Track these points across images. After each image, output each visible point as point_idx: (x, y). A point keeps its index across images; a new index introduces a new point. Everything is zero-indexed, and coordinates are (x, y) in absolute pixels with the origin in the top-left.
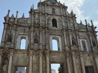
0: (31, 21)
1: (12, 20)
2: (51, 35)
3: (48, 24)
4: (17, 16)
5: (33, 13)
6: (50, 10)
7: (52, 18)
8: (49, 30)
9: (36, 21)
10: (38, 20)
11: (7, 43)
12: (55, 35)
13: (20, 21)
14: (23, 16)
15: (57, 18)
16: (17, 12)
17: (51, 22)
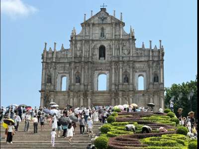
0: (72, 54)
1: (50, 56)
2: (97, 70)
3: (93, 55)
4: (55, 49)
5: (74, 42)
6: (97, 32)
7: (98, 46)
8: (94, 64)
9: (78, 54)
10: (80, 52)
12: (101, 70)
13: (59, 56)
14: (62, 48)
15: (106, 44)
16: (55, 44)
17: (97, 52)
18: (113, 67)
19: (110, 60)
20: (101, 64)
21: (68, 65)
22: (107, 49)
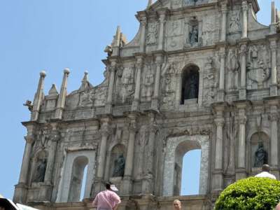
2: (175, 135)
3: (163, 93)
7: (181, 67)
8: (164, 118)
10: (130, 88)
11: (35, 185)
12: (185, 133)
13: (74, 104)
15: (200, 61)
17: (176, 85)
18: (219, 120)
19: (210, 101)
20: (186, 115)
21: (94, 128)
22: (205, 72)
